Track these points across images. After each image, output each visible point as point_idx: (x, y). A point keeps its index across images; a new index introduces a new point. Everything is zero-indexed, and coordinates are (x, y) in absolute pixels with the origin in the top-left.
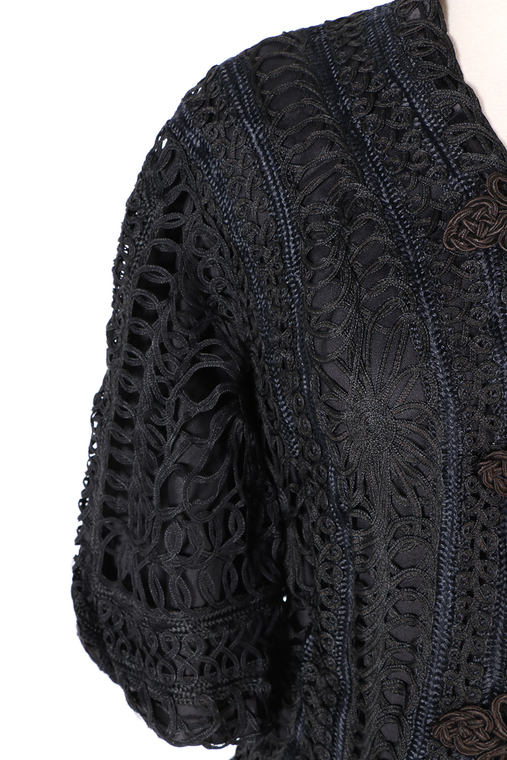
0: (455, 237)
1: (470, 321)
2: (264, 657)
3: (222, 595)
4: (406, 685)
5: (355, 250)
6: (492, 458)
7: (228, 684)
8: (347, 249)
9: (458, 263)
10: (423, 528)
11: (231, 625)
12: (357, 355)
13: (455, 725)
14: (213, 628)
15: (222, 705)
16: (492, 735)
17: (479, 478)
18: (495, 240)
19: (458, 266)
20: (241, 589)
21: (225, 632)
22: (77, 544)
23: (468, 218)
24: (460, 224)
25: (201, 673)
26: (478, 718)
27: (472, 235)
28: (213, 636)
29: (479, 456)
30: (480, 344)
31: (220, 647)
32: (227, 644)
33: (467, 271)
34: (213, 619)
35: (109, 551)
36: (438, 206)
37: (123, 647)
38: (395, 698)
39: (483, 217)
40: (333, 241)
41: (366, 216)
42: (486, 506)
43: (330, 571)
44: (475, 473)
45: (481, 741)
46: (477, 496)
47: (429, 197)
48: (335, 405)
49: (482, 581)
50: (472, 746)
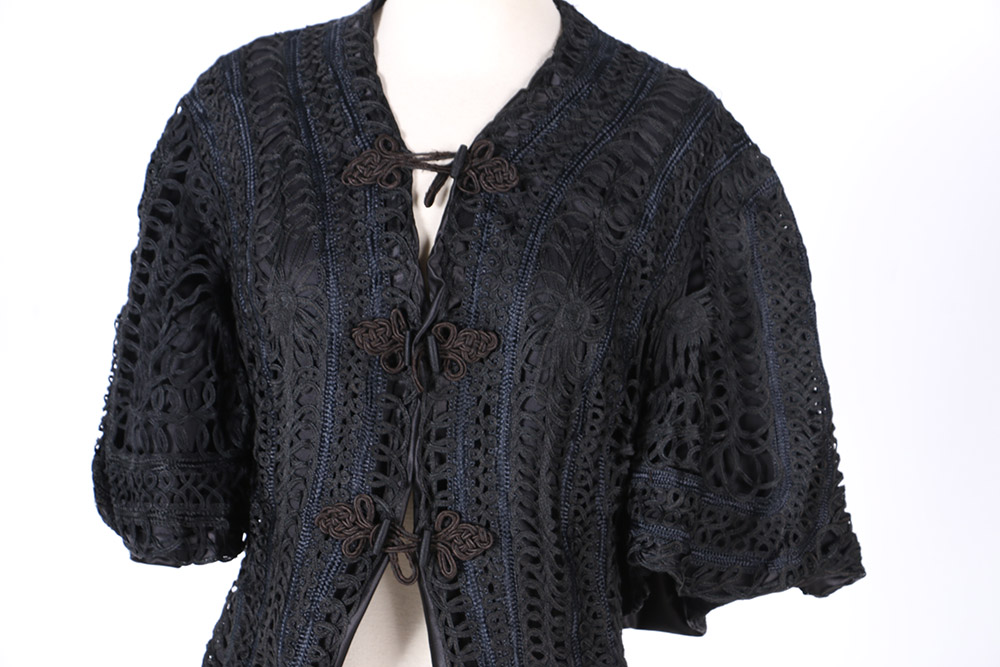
0: (351, 176)
1: (353, 233)
2: (225, 502)
3: (195, 449)
4: (301, 492)
5: (286, 184)
6: (361, 326)
7: (194, 516)
8: (282, 184)
9: (351, 194)
10: (314, 374)
11: (199, 470)
12: (277, 254)
13: (330, 516)
14: (183, 469)
15: (189, 532)
16: (354, 524)
17: (353, 340)
18: (376, 179)
19: (351, 196)
20: (211, 448)
21: (193, 474)
22: (100, 429)
23: (361, 164)
24: (355, 167)
25: (172, 501)
26: (345, 511)
27: (361, 175)
28: (182, 475)
29: (353, 325)
30: (358, 248)
31: (188, 484)
32: (195, 484)
33: (357, 200)
34: (184, 463)
35: (121, 426)
36: (346, 157)
37: (123, 497)
38: (295, 504)
39: (370, 163)
40: (274, 178)
41: (295, 161)
42: (359, 361)
43: (265, 421)
44: (351, 337)
45: (347, 528)
46: (352, 354)
47: (342, 150)
48: (262, 289)
49: (352, 414)
50: (341, 532)
